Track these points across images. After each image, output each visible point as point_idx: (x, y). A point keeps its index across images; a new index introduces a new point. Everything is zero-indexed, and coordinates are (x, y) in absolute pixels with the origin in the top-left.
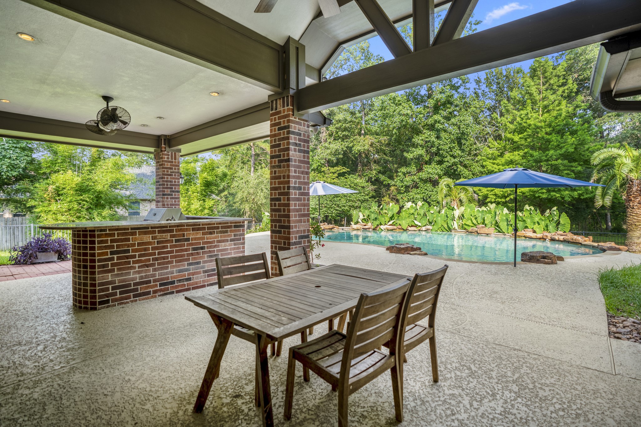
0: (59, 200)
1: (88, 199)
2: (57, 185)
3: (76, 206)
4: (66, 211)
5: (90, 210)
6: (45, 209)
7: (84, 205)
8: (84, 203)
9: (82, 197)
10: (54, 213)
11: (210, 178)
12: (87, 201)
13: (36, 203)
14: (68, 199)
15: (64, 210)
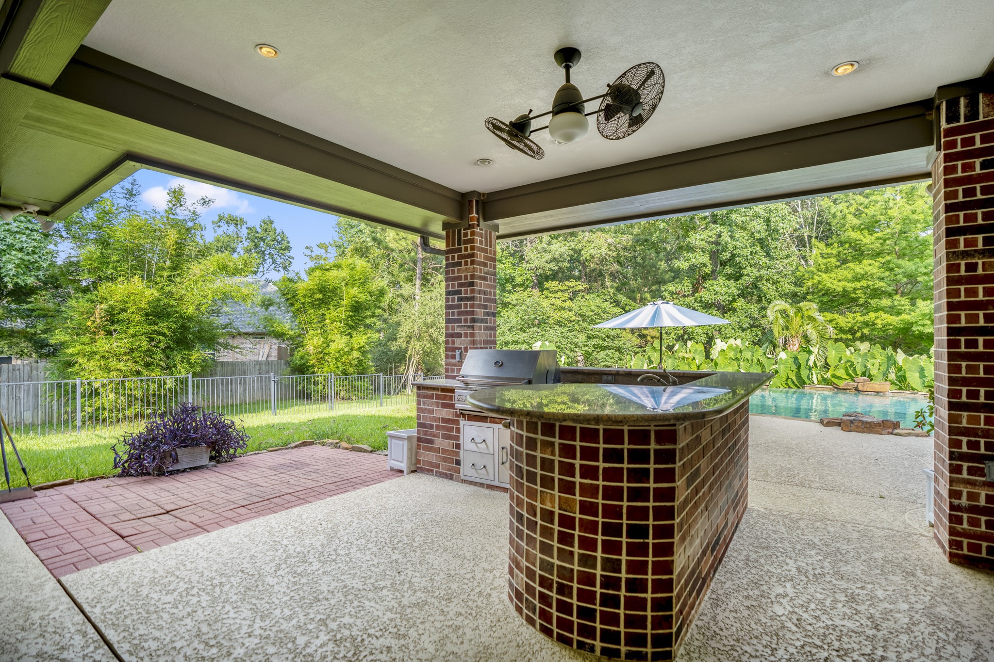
0: (115, 331)
1: (166, 331)
2: (111, 303)
3: (145, 344)
4: (125, 354)
5: (168, 351)
6: (87, 348)
7: (159, 342)
8: (161, 338)
9: (156, 328)
10: (103, 357)
11: (362, 297)
12: (164, 335)
13: (67, 338)
14: (132, 331)
15: (123, 350)
